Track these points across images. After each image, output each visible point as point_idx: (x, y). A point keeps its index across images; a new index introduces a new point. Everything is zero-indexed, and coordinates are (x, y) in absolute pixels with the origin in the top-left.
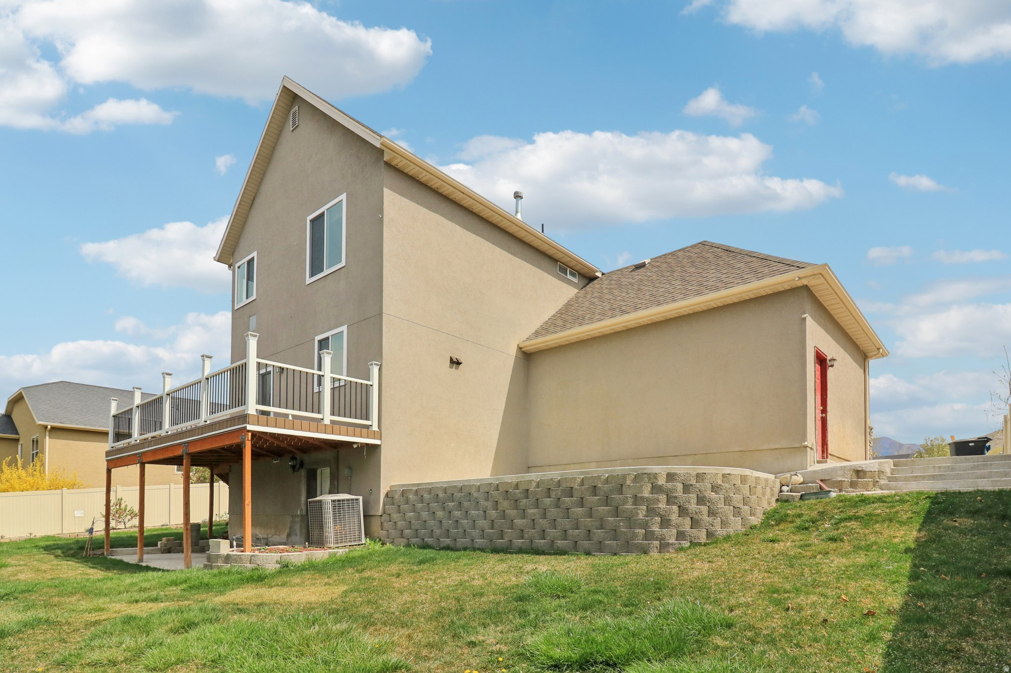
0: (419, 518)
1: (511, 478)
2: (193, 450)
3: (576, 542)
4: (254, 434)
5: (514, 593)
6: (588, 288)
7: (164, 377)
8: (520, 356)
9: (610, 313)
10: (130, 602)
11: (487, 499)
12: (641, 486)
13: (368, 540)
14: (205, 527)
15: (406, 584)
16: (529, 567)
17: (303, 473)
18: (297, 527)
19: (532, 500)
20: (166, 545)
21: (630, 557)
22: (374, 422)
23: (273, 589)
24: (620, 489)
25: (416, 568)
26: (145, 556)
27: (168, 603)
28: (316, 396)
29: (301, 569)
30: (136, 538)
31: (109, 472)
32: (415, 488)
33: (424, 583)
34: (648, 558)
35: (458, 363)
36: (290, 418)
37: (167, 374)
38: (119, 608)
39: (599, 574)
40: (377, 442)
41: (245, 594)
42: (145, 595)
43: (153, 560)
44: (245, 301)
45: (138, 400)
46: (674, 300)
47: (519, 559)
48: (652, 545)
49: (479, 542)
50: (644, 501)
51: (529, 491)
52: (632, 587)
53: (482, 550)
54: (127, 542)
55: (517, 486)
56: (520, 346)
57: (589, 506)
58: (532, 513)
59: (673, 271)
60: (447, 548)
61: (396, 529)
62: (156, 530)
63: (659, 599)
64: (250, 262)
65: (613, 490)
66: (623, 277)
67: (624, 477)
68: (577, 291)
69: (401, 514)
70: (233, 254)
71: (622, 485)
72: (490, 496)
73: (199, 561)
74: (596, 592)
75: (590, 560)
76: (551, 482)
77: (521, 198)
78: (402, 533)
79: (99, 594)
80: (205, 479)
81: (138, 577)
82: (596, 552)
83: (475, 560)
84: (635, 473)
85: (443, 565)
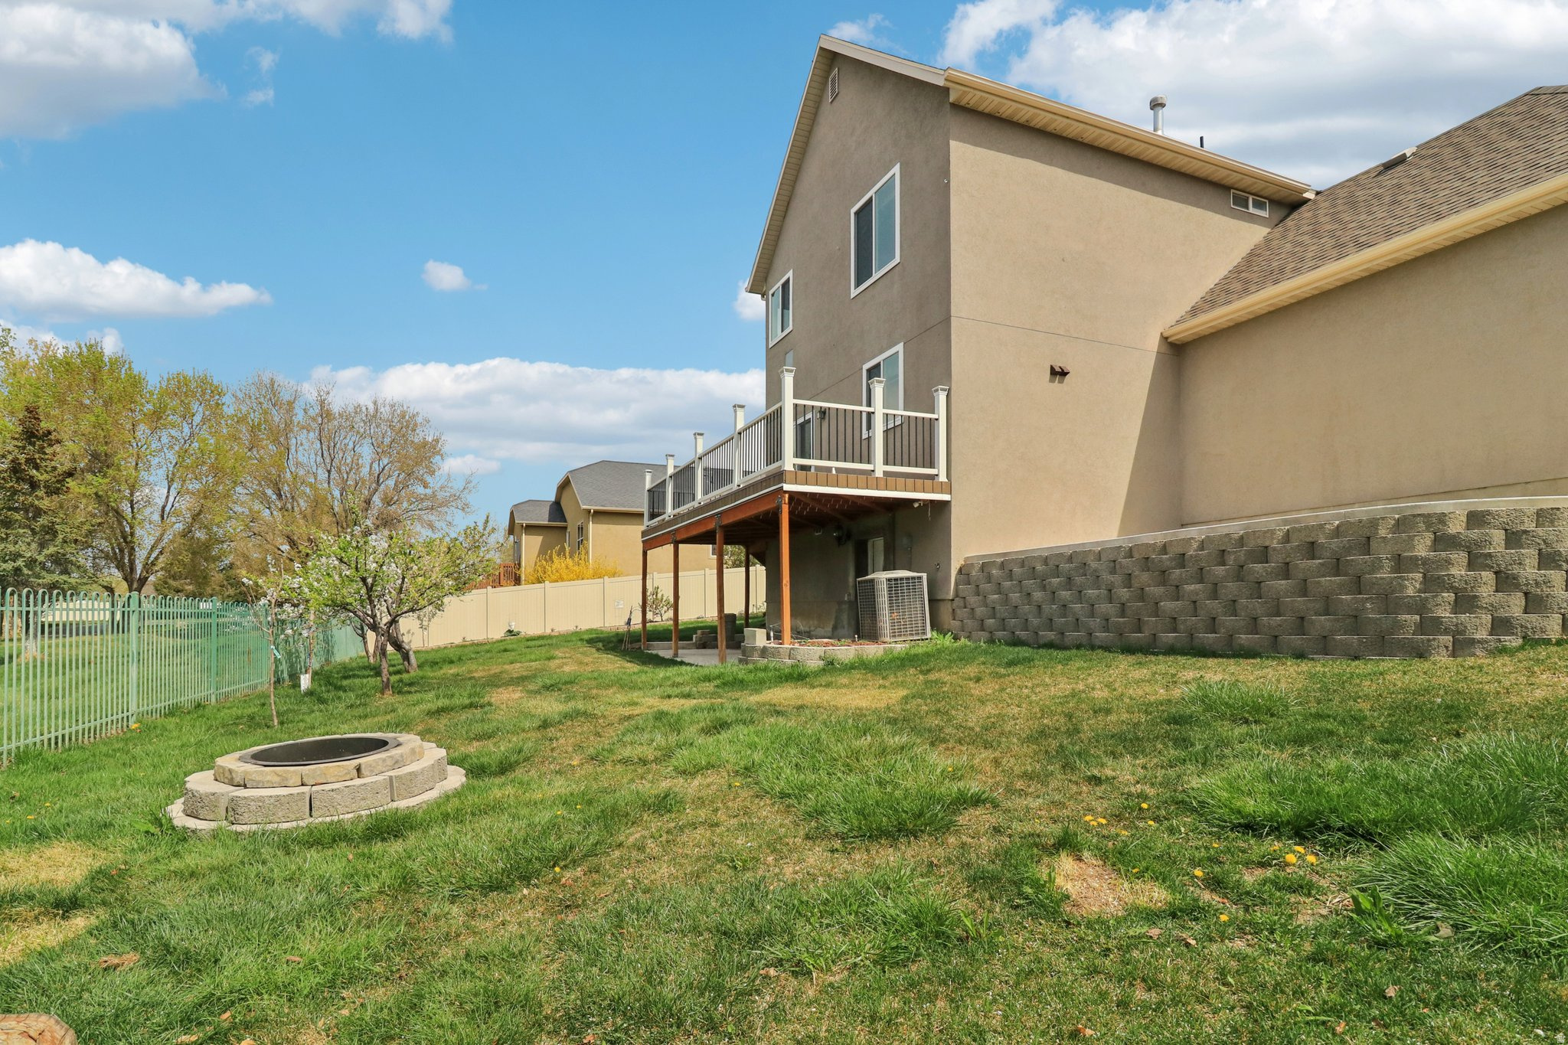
0: (1006, 600)
1: (1156, 537)
2: (726, 521)
3: (1276, 637)
4: (793, 495)
5: (1163, 711)
6: (1290, 222)
7: (696, 438)
8: (1164, 349)
9: (1334, 253)
10: (662, 697)
11: (1113, 571)
12: (1411, 538)
13: (935, 633)
14: (741, 620)
15: (989, 691)
16: (1189, 675)
17: (850, 548)
18: (845, 618)
19: (1191, 569)
20: (701, 639)
21: (1386, 664)
22: (941, 471)
23: (815, 690)
24: (1366, 544)
25: (1002, 671)
26: (680, 652)
27: (700, 700)
28: (865, 444)
29: (850, 668)
30: (671, 631)
31: (645, 554)
32: (999, 560)
33: (1016, 691)
34: (1426, 665)
35: (1063, 374)
36: (834, 472)
37: (699, 434)
38: (650, 703)
39: (1324, 689)
40: (946, 497)
41: (784, 695)
42: (677, 691)
43: (689, 655)
44: (781, 335)
45: (671, 471)
46: (1472, 204)
47: (1170, 663)
48: (1435, 643)
49: (1101, 636)
50: (1417, 565)
51: (1186, 557)
52: (1395, 712)
53: (1107, 649)
54: (662, 636)
55: (1164, 549)
56: (1165, 335)
57: (1301, 576)
58: (1192, 591)
59: (1467, 156)
60: (1050, 645)
61: (973, 618)
62: (692, 623)
63: (1458, 735)
64: (785, 286)
65: (1351, 546)
66: (1360, 188)
67: (1374, 523)
68: (1268, 230)
69: (980, 598)
70: (766, 279)
71: (1369, 538)
72: (1118, 567)
73: (733, 658)
74: (1319, 716)
75: (1305, 666)
76: (1227, 540)
77: (1163, 105)
78: (982, 624)
79: (633, 687)
80: (741, 562)
81: (671, 671)
82: (1316, 653)
83: (1095, 662)
84: (1397, 516)
85: (1045, 668)
